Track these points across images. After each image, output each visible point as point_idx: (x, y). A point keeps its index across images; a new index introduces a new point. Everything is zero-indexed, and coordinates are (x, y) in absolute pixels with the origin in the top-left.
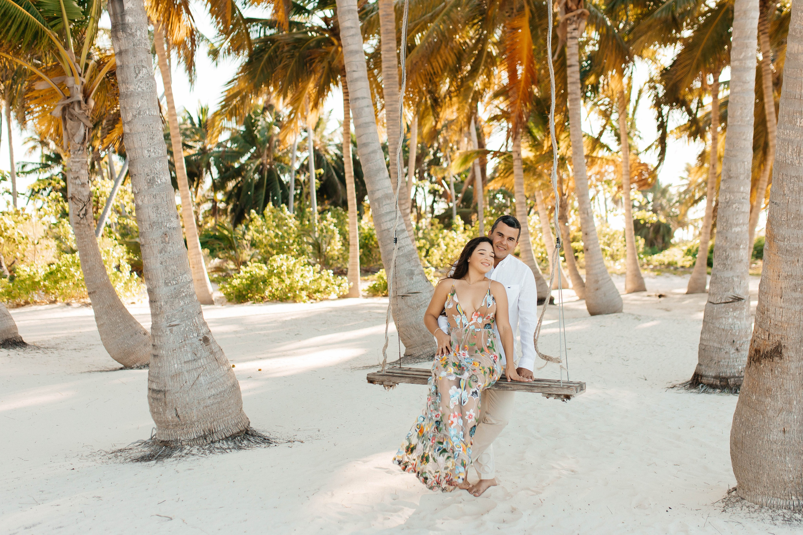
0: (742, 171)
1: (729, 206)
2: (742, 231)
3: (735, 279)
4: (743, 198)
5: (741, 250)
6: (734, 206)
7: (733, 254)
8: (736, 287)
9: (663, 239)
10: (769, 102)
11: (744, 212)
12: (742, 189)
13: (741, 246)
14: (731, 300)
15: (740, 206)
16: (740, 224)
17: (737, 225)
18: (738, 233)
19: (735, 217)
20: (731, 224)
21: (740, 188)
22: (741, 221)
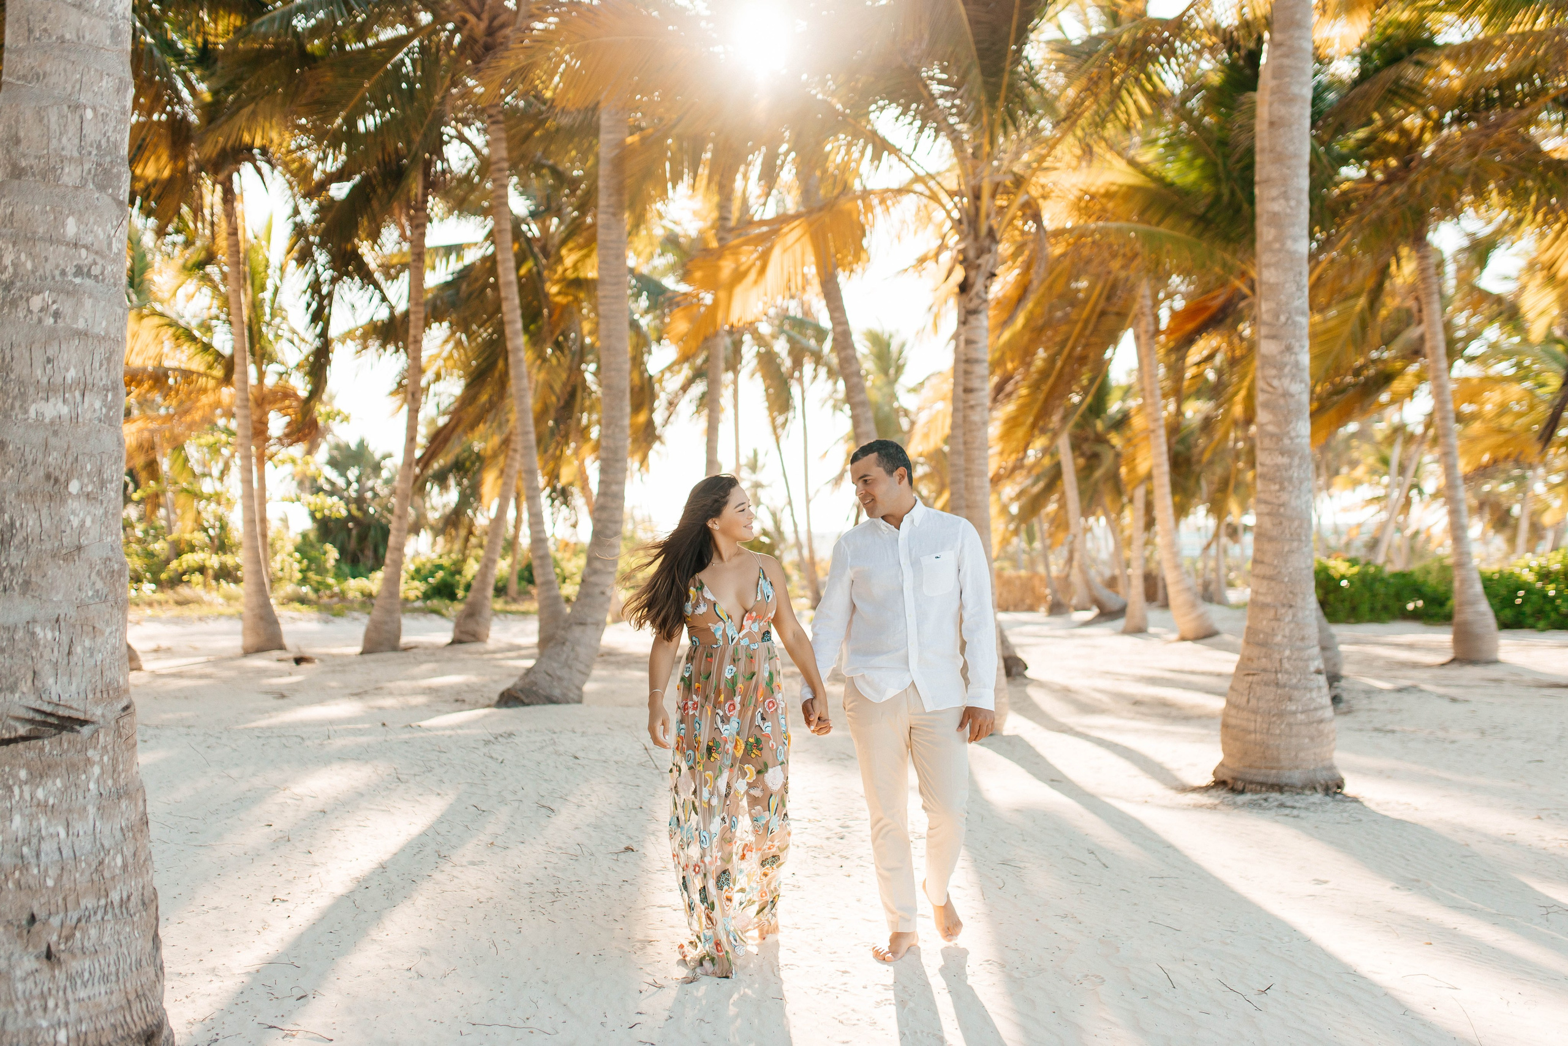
0: (69, 145)
1: (14, 303)
2: (75, 419)
3: (45, 634)
4: (79, 271)
5: (73, 504)
6: (36, 302)
7: (31, 521)
8: (46, 670)
9: (376, 551)
10: (505, 261)
11: (83, 335)
12: (71, 227)
13: (74, 487)
14: (22, 730)
15: (66, 306)
16: (65, 388)
17: (49, 390)
18: (55, 427)
19: (39, 356)
20: (21, 382)
21: (59, 222)
22: (71, 374)
